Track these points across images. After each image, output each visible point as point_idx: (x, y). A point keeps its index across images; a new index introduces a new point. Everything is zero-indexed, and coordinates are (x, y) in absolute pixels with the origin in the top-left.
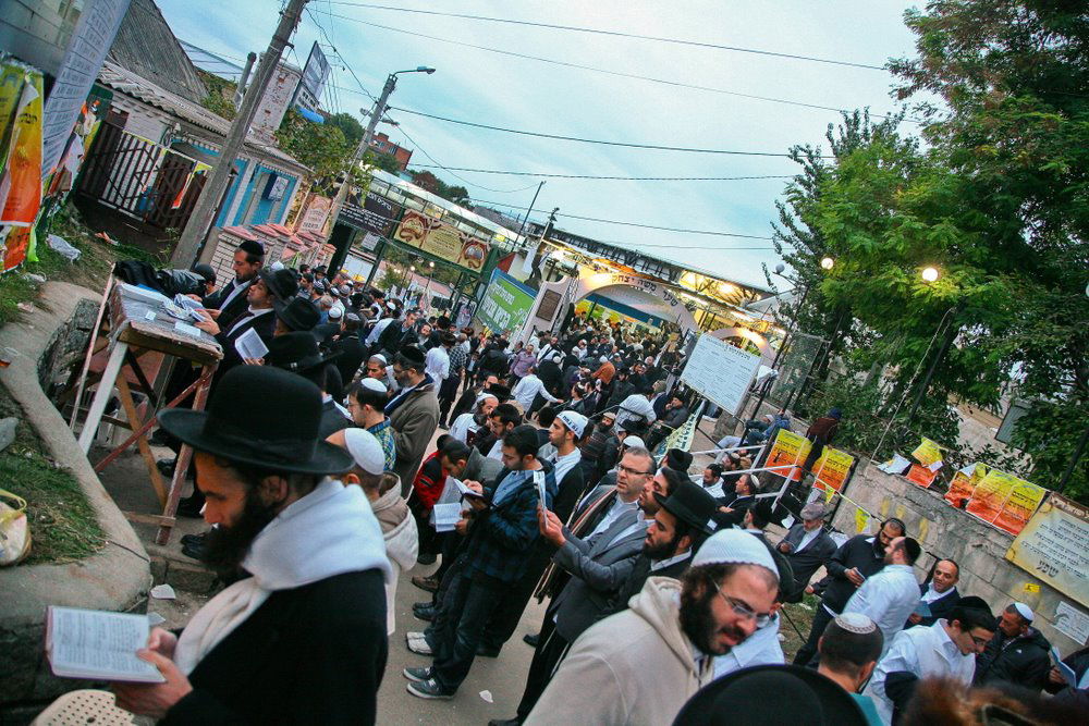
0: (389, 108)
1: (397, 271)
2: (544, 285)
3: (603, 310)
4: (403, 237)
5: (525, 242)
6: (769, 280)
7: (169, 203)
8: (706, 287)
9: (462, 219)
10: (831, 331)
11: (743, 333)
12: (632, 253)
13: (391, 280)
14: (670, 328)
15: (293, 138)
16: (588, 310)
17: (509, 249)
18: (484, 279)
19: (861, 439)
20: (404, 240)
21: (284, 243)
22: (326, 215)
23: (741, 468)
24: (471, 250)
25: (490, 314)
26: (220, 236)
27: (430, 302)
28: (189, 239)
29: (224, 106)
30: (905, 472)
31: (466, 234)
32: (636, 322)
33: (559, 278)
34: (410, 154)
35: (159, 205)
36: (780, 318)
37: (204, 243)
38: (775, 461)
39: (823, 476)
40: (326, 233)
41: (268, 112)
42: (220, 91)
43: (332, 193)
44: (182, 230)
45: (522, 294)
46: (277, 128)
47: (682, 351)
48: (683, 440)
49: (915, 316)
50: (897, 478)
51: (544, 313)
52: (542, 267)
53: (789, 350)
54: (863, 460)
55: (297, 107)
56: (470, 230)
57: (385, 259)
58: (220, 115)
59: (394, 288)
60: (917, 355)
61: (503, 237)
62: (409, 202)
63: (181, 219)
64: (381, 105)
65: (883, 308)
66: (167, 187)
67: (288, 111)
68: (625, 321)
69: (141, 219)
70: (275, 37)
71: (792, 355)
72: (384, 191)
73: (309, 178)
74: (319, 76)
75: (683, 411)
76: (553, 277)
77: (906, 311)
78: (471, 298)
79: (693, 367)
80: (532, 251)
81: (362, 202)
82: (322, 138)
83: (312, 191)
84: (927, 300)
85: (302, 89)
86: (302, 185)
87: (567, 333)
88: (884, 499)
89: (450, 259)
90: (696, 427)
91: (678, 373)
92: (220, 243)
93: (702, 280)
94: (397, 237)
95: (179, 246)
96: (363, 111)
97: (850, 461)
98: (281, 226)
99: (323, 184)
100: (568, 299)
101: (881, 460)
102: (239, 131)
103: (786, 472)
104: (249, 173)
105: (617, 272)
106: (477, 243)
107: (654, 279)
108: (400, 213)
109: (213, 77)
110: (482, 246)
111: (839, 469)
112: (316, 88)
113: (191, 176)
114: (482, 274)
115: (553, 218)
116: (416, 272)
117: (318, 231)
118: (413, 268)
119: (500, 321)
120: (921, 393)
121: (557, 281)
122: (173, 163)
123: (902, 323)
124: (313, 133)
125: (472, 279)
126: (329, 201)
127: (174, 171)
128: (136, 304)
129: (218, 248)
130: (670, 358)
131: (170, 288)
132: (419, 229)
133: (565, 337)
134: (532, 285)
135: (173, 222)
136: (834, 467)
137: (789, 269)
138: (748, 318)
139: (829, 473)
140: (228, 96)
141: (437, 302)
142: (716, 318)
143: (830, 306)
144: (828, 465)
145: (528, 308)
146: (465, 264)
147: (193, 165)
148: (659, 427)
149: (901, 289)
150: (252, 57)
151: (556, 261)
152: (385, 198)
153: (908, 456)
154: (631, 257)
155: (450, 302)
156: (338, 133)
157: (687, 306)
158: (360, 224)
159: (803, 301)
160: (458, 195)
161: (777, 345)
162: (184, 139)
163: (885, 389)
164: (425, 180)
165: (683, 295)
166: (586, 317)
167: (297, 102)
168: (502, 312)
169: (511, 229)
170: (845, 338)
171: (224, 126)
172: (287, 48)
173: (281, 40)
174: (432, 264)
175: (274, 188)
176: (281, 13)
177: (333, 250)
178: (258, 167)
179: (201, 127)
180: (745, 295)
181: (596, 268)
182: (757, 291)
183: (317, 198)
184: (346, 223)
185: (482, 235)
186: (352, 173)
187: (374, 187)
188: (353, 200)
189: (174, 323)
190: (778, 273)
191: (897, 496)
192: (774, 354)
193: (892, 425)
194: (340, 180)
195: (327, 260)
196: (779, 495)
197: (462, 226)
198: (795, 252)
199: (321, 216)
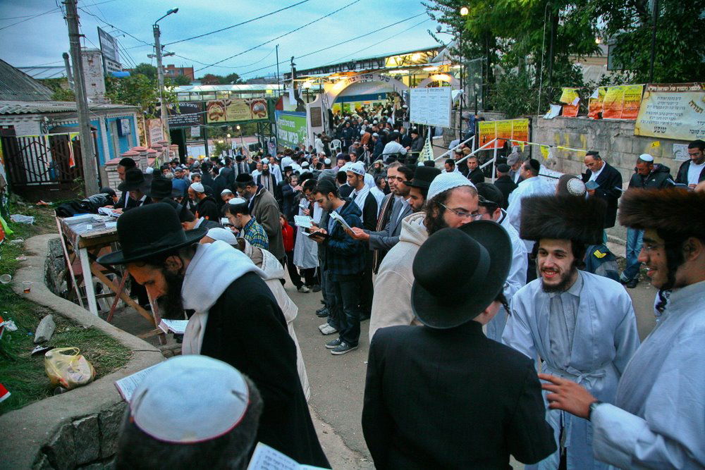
0: (163, 46)
1: (221, 142)
2: (308, 107)
3: (349, 104)
4: (212, 120)
5: (284, 86)
6: (436, 39)
7: (67, 166)
8: (403, 62)
9: (241, 92)
10: (485, 52)
11: (435, 78)
12: (350, 63)
13: (220, 149)
14: (391, 95)
15: (117, 93)
16: (340, 109)
17: (277, 96)
18: (272, 120)
19: (528, 107)
20: (214, 121)
21: (145, 156)
22: (162, 128)
23: (466, 155)
24: (256, 107)
25: (285, 139)
26: (106, 169)
27: (248, 149)
28: (90, 180)
29: (66, 94)
30: (561, 113)
31: (248, 99)
32: (371, 102)
33: (314, 98)
34: (192, 68)
35: (62, 169)
36: (453, 58)
37: (100, 178)
38: (484, 142)
39: (515, 138)
40: (166, 138)
41: (95, 85)
42: (59, 87)
43: (158, 114)
44: (83, 177)
45: (298, 118)
46: (104, 91)
47: (405, 106)
48: (428, 156)
49: (529, 18)
50: (557, 119)
51: (316, 123)
52: (301, 97)
53: (466, 75)
54: (534, 118)
55: (109, 73)
56: (249, 96)
57: (210, 138)
58: (67, 100)
59: (224, 152)
60: (539, 41)
61: (270, 89)
62: (206, 97)
63: (79, 170)
64: (158, 47)
65: (508, 22)
66: (60, 157)
67: (106, 79)
68: (365, 105)
69: (57, 183)
70: (70, 35)
71: (469, 77)
72: (187, 98)
73: (140, 113)
74: (112, 48)
75: (420, 140)
76: (311, 99)
77: (522, 17)
78: (271, 136)
79: (415, 112)
80: (290, 90)
81: (178, 110)
82: (134, 85)
83: (146, 119)
84: (531, 5)
85: (107, 61)
86: (138, 118)
87: (335, 128)
88: (555, 134)
89: (246, 118)
90: (432, 145)
91: (408, 119)
92: (109, 173)
93: (399, 59)
94: (209, 121)
95: (86, 186)
96: (149, 56)
97: (527, 122)
98: (139, 147)
99: (150, 112)
100: (325, 108)
101: (544, 113)
102: (83, 104)
103: (492, 145)
104: (103, 126)
105: (345, 78)
106: (257, 102)
107: (369, 71)
108: (204, 106)
109: (50, 80)
110: (261, 102)
111: (522, 129)
112: (114, 56)
113: (70, 144)
114: (269, 117)
115: (293, 64)
116: (232, 137)
117: (162, 140)
118: (229, 136)
119: (293, 140)
120: (551, 64)
121: (314, 100)
122: (56, 142)
123: (523, 26)
124: (128, 85)
125: (266, 124)
126: (159, 120)
127: (59, 145)
128: (78, 225)
129: (109, 177)
130: (400, 113)
131: (92, 208)
132: (220, 110)
133: (335, 130)
134: (300, 109)
135: (75, 175)
136: (518, 130)
137: (445, 27)
138: (435, 68)
139: (518, 135)
140: (66, 87)
141: (252, 148)
142: (416, 77)
143: (477, 36)
144: (515, 130)
145: (304, 124)
146: (257, 117)
147: (67, 137)
148: (411, 155)
149: (513, 5)
150: (66, 56)
151: (307, 89)
152: (190, 101)
153: (558, 103)
154: (351, 65)
155: (260, 144)
156: (143, 77)
157: (396, 78)
158: (183, 124)
159: (461, 42)
160: (233, 79)
161: (458, 76)
162: (54, 125)
163: (531, 71)
164: (209, 80)
165: (391, 72)
166: (341, 113)
167: (108, 70)
168: (291, 135)
169: (273, 83)
170: (496, 52)
171: (72, 106)
172: (81, 38)
173: (75, 36)
174: (238, 128)
175: (123, 128)
176: (65, 18)
177: (176, 147)
178: (106, 121)
179: (59, 112)
180: (428, 55)
181: (333, 81)
182: (433, 50)
183: (151, 121)
184: (176, 128)
185: (258, 95)
186: (163, 97)
187: (180, 98)
188: (173, 112)
189: (104, 224)
190: (439, 32)
191: (561, 129)
192: (459, 82)
193: (542, 90)
194: (159, 104)
195: (175, 154)
196: (494, 160)
197: (243, 96)
198: (443, 14)
199: (159, 131)
